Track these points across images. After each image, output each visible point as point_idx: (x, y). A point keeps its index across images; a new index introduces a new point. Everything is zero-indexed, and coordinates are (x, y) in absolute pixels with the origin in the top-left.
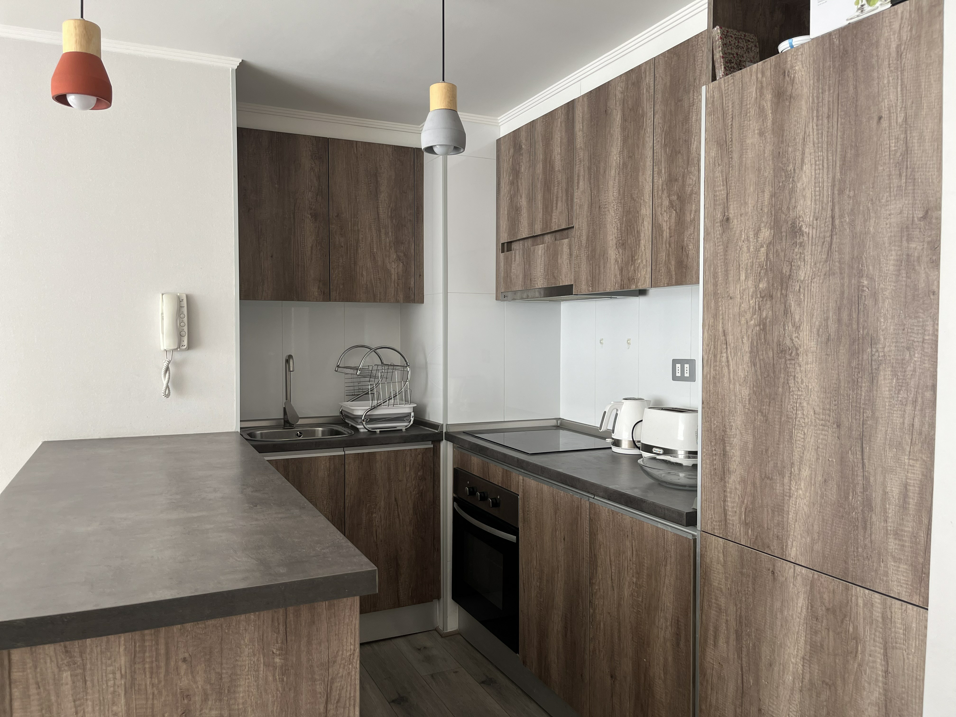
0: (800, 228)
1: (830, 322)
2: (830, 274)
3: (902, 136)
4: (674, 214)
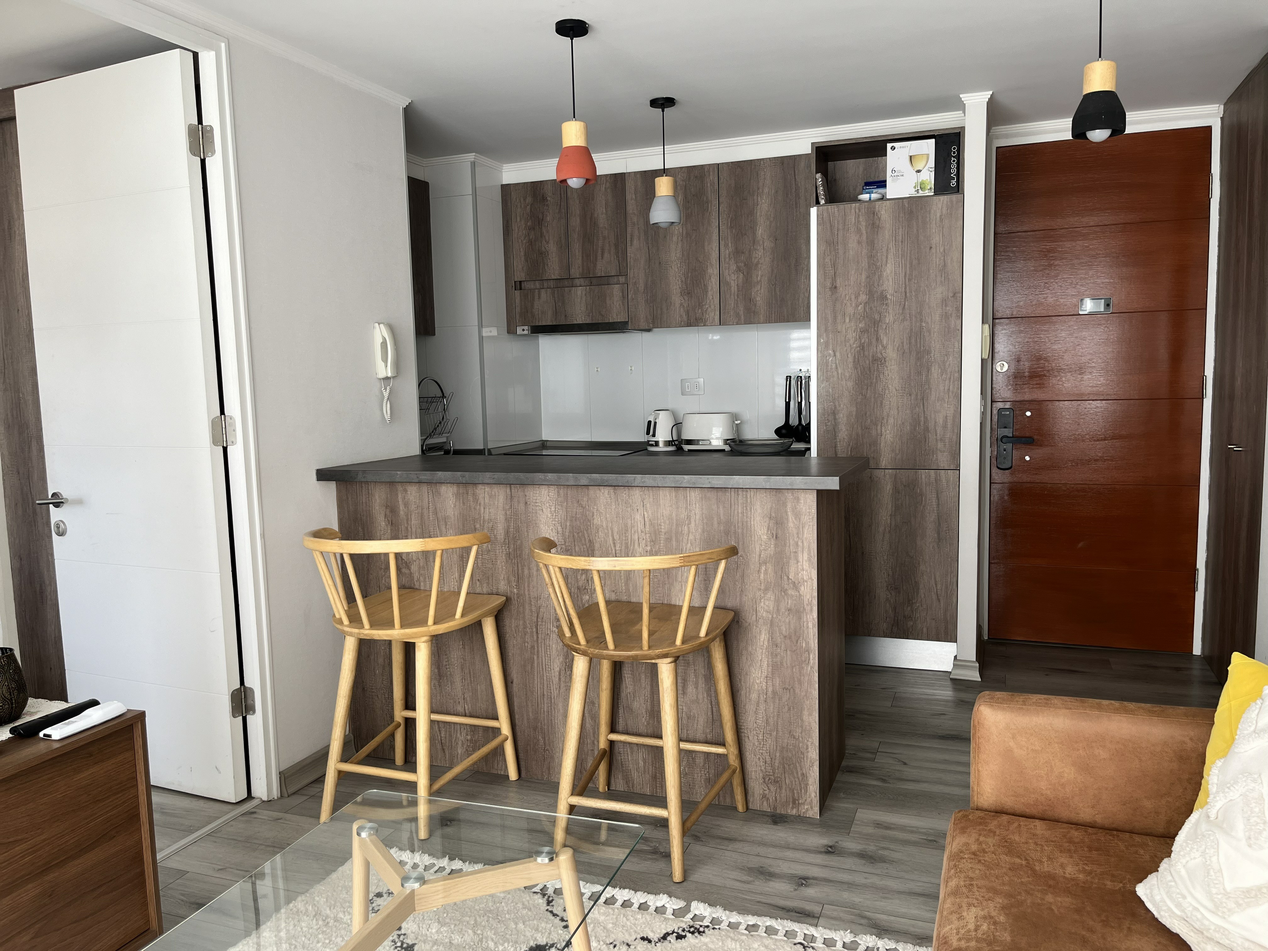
0: (886, 296)
1: (905, 343)
2: (904, 320)
3: (942, 258)
4: (741, 275)
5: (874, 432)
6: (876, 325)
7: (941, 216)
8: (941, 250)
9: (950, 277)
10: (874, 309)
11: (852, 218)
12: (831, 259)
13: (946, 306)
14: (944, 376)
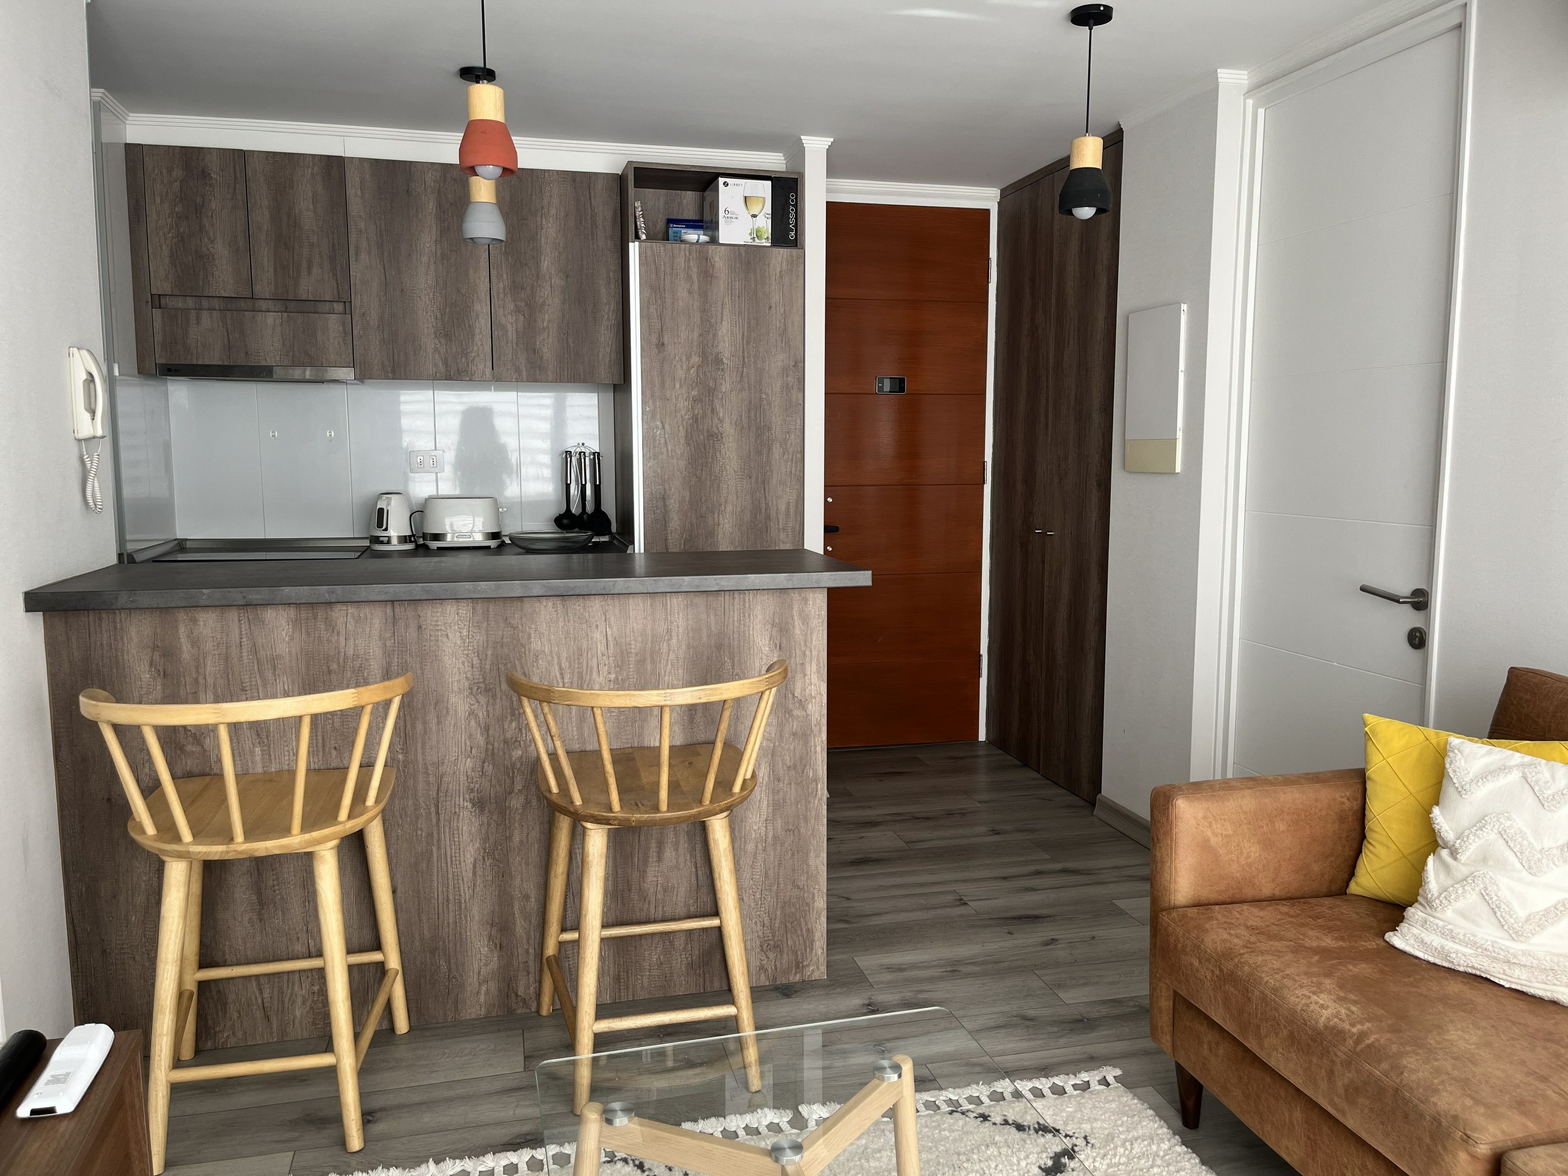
0: (722, 360)
1: (743, 417)
2: (742, 390)
3: (783, 320)
4: (521, 318)
5: (710, 522)
6: (711, 394)
7: (781, 272)
8: (782, 312)
9: (791, 343)
10: (709, 374)
11: (681, 262)
12: (656, 309)
13: (787, 376)
14: (786, 456)
